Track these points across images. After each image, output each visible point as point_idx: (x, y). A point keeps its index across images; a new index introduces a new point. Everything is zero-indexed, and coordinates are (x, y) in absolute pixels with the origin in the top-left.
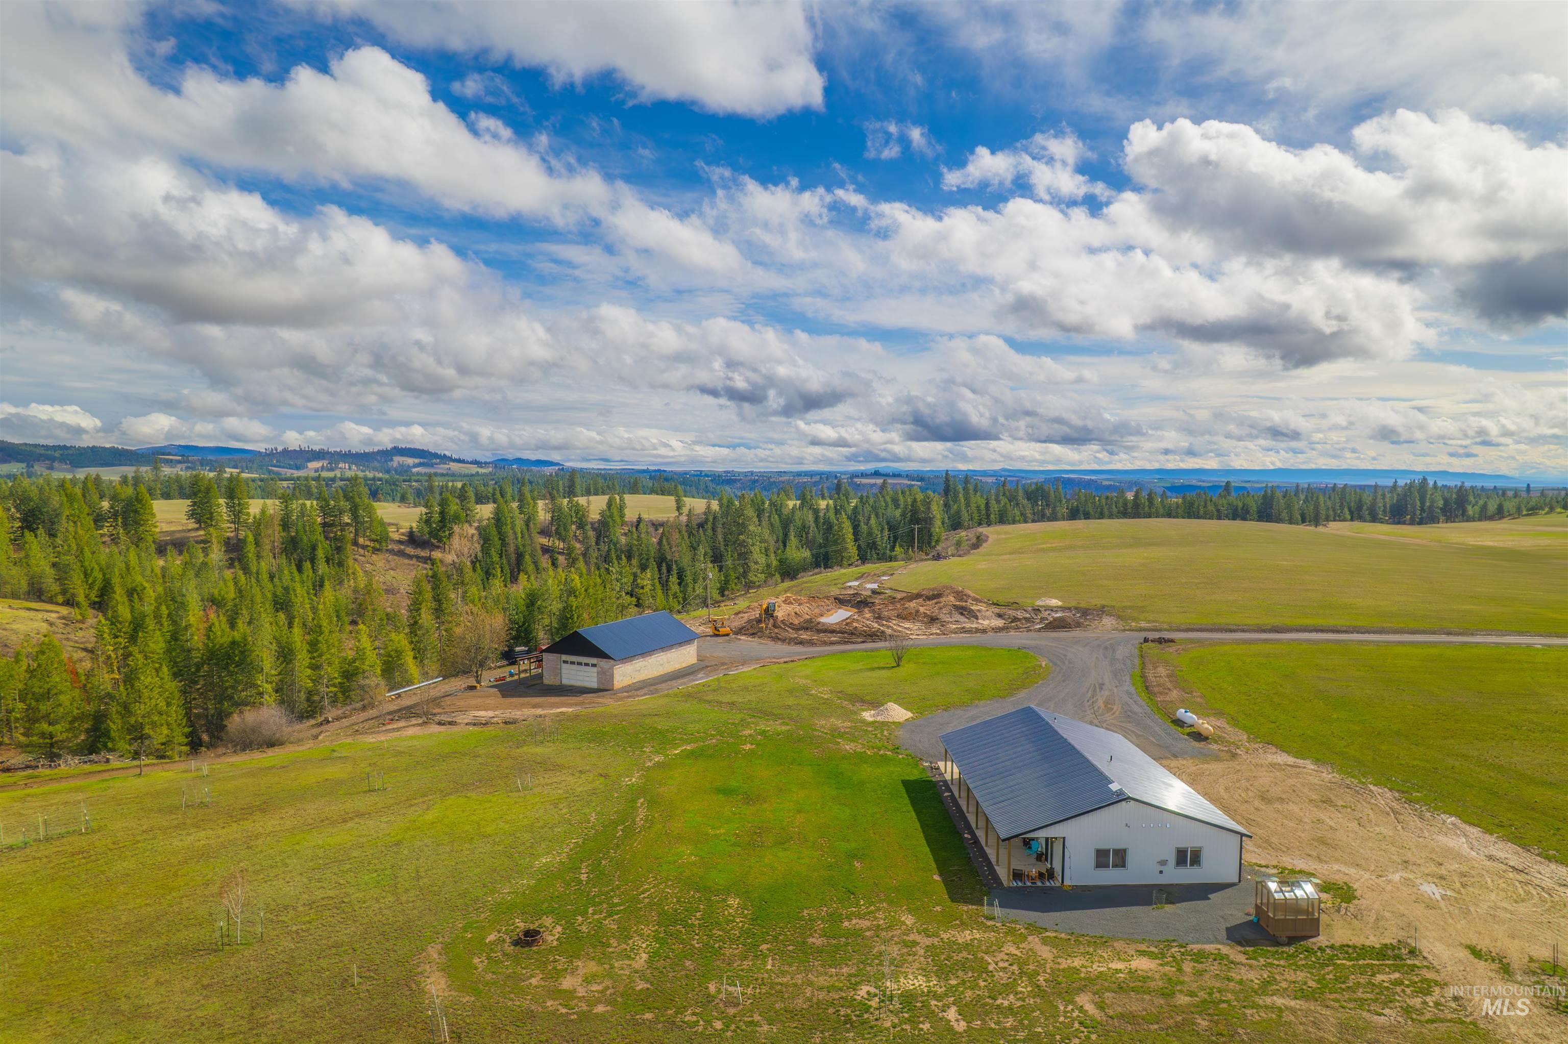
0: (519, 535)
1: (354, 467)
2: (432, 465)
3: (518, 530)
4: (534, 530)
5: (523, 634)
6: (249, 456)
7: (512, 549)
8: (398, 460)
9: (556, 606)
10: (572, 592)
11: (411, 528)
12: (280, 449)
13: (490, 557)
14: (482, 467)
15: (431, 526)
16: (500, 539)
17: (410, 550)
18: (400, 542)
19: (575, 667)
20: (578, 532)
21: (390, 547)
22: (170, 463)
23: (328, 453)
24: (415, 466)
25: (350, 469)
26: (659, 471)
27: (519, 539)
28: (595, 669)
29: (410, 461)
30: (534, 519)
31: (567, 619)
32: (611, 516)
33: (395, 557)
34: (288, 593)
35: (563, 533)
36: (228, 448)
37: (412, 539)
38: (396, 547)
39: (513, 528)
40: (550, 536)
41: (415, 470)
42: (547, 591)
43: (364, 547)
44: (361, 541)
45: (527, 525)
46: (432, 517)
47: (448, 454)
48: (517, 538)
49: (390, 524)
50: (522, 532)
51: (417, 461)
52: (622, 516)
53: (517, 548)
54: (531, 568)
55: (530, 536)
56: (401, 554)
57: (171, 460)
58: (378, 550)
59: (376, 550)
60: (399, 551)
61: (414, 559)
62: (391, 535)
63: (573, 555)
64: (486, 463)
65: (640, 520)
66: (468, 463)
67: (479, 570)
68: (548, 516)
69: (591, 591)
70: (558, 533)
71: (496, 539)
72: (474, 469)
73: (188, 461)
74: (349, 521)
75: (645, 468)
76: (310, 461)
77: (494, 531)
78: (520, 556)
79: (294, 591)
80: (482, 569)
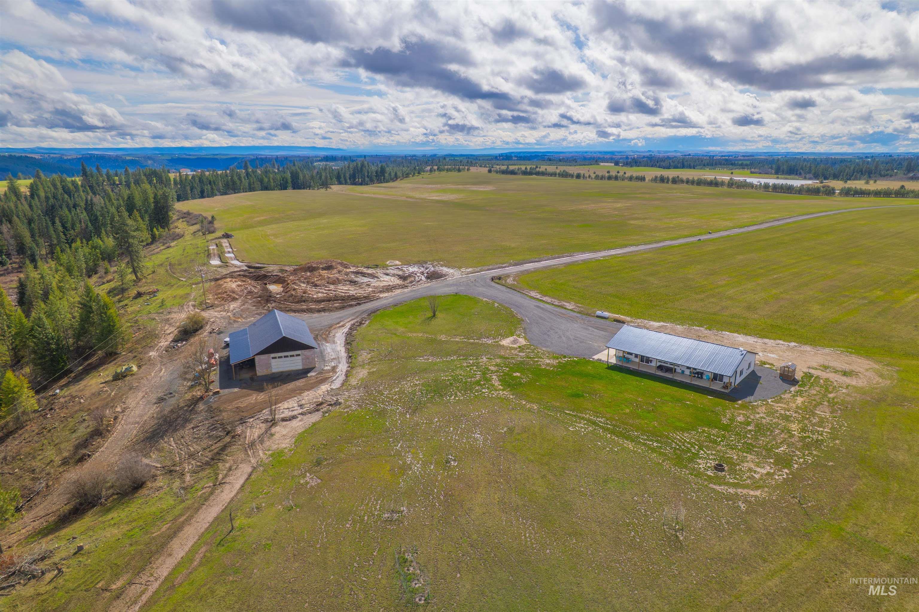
19: (282, 359)
28: (299, 358)
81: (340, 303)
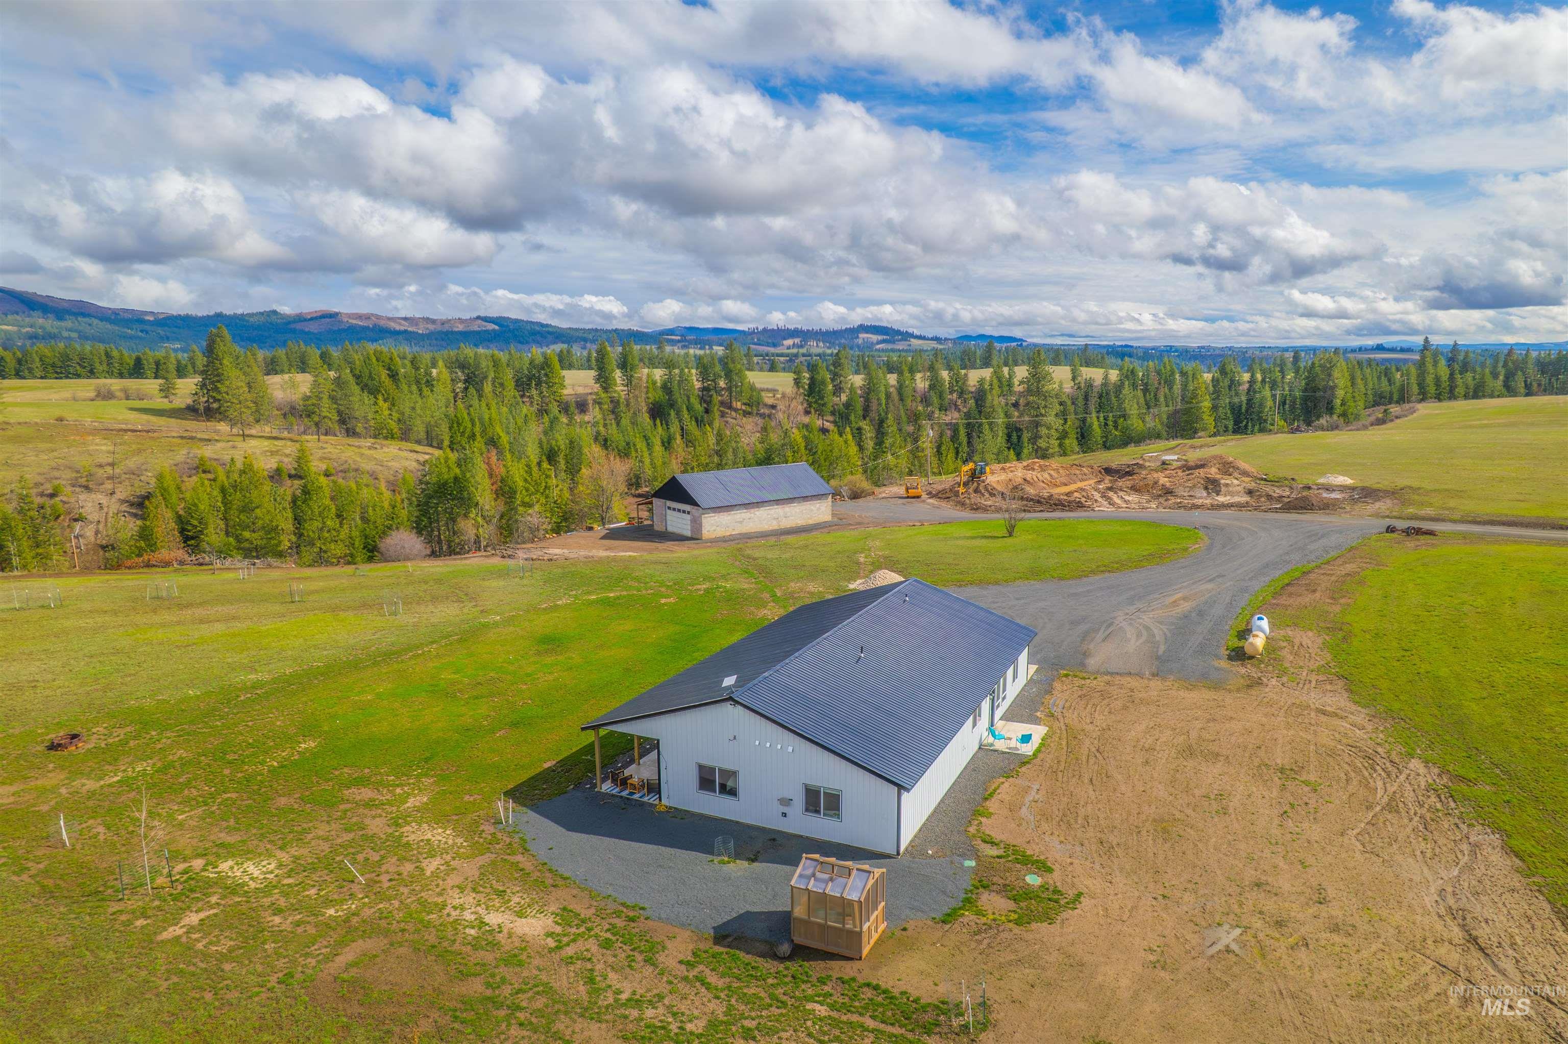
1: (821, 344)
2: (893, 342)
6: (735, 335)
8: (864, 336)
12: (760, 328)
14: (941, 343)
19: (675, 513)
22: (673, 343)
23: (802, 331)
24: (879, 342)
25: (817, 346)
26: (1126, 346)
27: (883, 406)
28: (688, 517)
29: (874, 338)
36: (722, 329)
41: (878, 347)
44: (734, 404)
47: (910, 330)
51: (880, 338)
53: (879, 413)
57: (673, 340)
62: (763, 399)
64: (946, 339)
66: (928, 339)
72: (932, 345)
73: (686, 340)
74: (724, 385)
75: (1111, 343)
76: (785, 339)
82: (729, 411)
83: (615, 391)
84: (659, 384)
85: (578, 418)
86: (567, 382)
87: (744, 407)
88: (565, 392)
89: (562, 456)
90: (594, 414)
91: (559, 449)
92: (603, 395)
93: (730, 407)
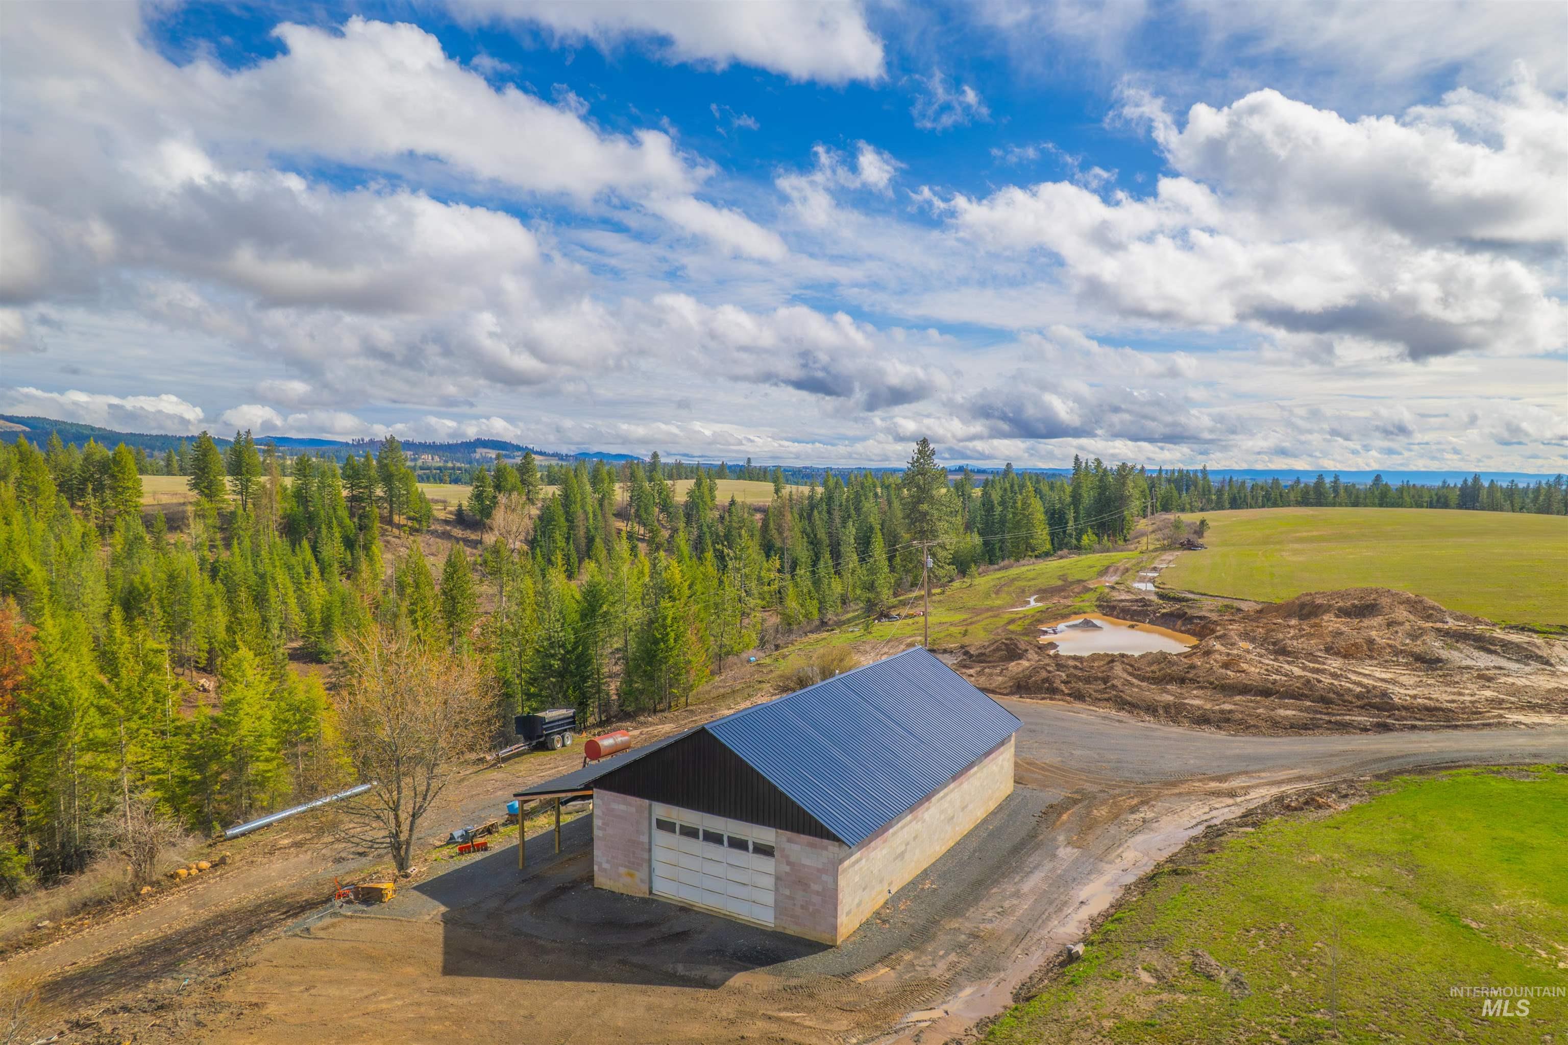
0: (591, 515)
1: (436, 457)
3: (590, 509)
4: (609, 511)
5: (572, 667)
6: (337, 447)
7: (582, 533)
8: (480, 452)
9: (635, 615)
10: (664, 590)
11: (460, 506)
12: (367, 439)
13: (554, 541)
14: (561, 460)
15: (482, 501)
16: (567, 520)
17: (458, 532)
18: (446, 522)
19: (698, 846)
20: (661, 516)
21: (433, 527)
24: (497, 457)
25: (432, 459)
27: (591, 521)
28: (767, 865)
29: (492, 452)
30: (610, 499)
31: (656, 642)
32: (702, 497)
33: (438, 540)
34: (265, 583)
35: (644, 516)
37: (461, 519)
38: (440, 528)
39: (583, 507)
40: (628, 520)
42: (619, 585)
43: (399, 527)
44: (396, 518)
45: (601, 506)
46: (483, 491)
48: (587, 519)
49: (436, 502)
50: (594, 512)
51: (499, 452)
52: (713, 498)
53: (588, 530)
54: (603, 554)
55: (604, 516)
56: (446, 536)
58: (417, 531)
59: (414, 531)
60: (443, 533)
61: (461, 543)
62: (435, 513)
63: (657, 540)
64: (567, 456)
65: (733, 503)
66: (550, 455)
67: (539, 558)
68: (627, 496)
69: (698, 587)
70: (638, 516)
71: (562, 519)
72: (554, 462)
74: (382, 494)
77: (560, 512)
78: (590, 540)
79: (273, 579)
80: (543, 556)
81: (1308, 709)
82: (389, 528)
83: (223, 501)
84: (289, 491)
85: (172, 538)
86: (144, 488)
87: (410, 523)
88: (142, 501)
89: (154, 600)
90: (197, 530)
91: (147, 589)
92: (207, 505)
93: (390, 522)
